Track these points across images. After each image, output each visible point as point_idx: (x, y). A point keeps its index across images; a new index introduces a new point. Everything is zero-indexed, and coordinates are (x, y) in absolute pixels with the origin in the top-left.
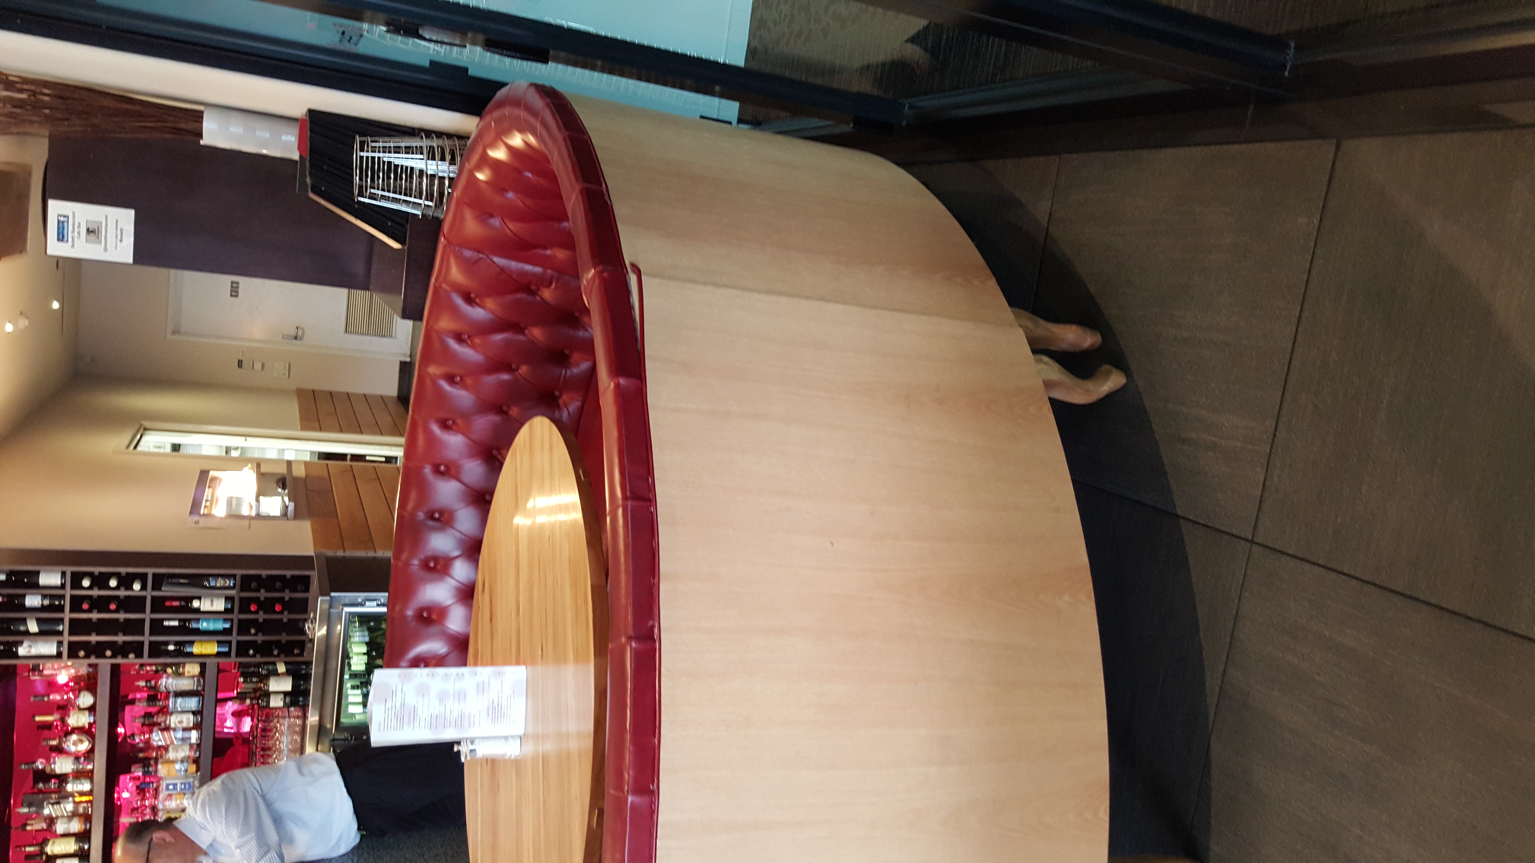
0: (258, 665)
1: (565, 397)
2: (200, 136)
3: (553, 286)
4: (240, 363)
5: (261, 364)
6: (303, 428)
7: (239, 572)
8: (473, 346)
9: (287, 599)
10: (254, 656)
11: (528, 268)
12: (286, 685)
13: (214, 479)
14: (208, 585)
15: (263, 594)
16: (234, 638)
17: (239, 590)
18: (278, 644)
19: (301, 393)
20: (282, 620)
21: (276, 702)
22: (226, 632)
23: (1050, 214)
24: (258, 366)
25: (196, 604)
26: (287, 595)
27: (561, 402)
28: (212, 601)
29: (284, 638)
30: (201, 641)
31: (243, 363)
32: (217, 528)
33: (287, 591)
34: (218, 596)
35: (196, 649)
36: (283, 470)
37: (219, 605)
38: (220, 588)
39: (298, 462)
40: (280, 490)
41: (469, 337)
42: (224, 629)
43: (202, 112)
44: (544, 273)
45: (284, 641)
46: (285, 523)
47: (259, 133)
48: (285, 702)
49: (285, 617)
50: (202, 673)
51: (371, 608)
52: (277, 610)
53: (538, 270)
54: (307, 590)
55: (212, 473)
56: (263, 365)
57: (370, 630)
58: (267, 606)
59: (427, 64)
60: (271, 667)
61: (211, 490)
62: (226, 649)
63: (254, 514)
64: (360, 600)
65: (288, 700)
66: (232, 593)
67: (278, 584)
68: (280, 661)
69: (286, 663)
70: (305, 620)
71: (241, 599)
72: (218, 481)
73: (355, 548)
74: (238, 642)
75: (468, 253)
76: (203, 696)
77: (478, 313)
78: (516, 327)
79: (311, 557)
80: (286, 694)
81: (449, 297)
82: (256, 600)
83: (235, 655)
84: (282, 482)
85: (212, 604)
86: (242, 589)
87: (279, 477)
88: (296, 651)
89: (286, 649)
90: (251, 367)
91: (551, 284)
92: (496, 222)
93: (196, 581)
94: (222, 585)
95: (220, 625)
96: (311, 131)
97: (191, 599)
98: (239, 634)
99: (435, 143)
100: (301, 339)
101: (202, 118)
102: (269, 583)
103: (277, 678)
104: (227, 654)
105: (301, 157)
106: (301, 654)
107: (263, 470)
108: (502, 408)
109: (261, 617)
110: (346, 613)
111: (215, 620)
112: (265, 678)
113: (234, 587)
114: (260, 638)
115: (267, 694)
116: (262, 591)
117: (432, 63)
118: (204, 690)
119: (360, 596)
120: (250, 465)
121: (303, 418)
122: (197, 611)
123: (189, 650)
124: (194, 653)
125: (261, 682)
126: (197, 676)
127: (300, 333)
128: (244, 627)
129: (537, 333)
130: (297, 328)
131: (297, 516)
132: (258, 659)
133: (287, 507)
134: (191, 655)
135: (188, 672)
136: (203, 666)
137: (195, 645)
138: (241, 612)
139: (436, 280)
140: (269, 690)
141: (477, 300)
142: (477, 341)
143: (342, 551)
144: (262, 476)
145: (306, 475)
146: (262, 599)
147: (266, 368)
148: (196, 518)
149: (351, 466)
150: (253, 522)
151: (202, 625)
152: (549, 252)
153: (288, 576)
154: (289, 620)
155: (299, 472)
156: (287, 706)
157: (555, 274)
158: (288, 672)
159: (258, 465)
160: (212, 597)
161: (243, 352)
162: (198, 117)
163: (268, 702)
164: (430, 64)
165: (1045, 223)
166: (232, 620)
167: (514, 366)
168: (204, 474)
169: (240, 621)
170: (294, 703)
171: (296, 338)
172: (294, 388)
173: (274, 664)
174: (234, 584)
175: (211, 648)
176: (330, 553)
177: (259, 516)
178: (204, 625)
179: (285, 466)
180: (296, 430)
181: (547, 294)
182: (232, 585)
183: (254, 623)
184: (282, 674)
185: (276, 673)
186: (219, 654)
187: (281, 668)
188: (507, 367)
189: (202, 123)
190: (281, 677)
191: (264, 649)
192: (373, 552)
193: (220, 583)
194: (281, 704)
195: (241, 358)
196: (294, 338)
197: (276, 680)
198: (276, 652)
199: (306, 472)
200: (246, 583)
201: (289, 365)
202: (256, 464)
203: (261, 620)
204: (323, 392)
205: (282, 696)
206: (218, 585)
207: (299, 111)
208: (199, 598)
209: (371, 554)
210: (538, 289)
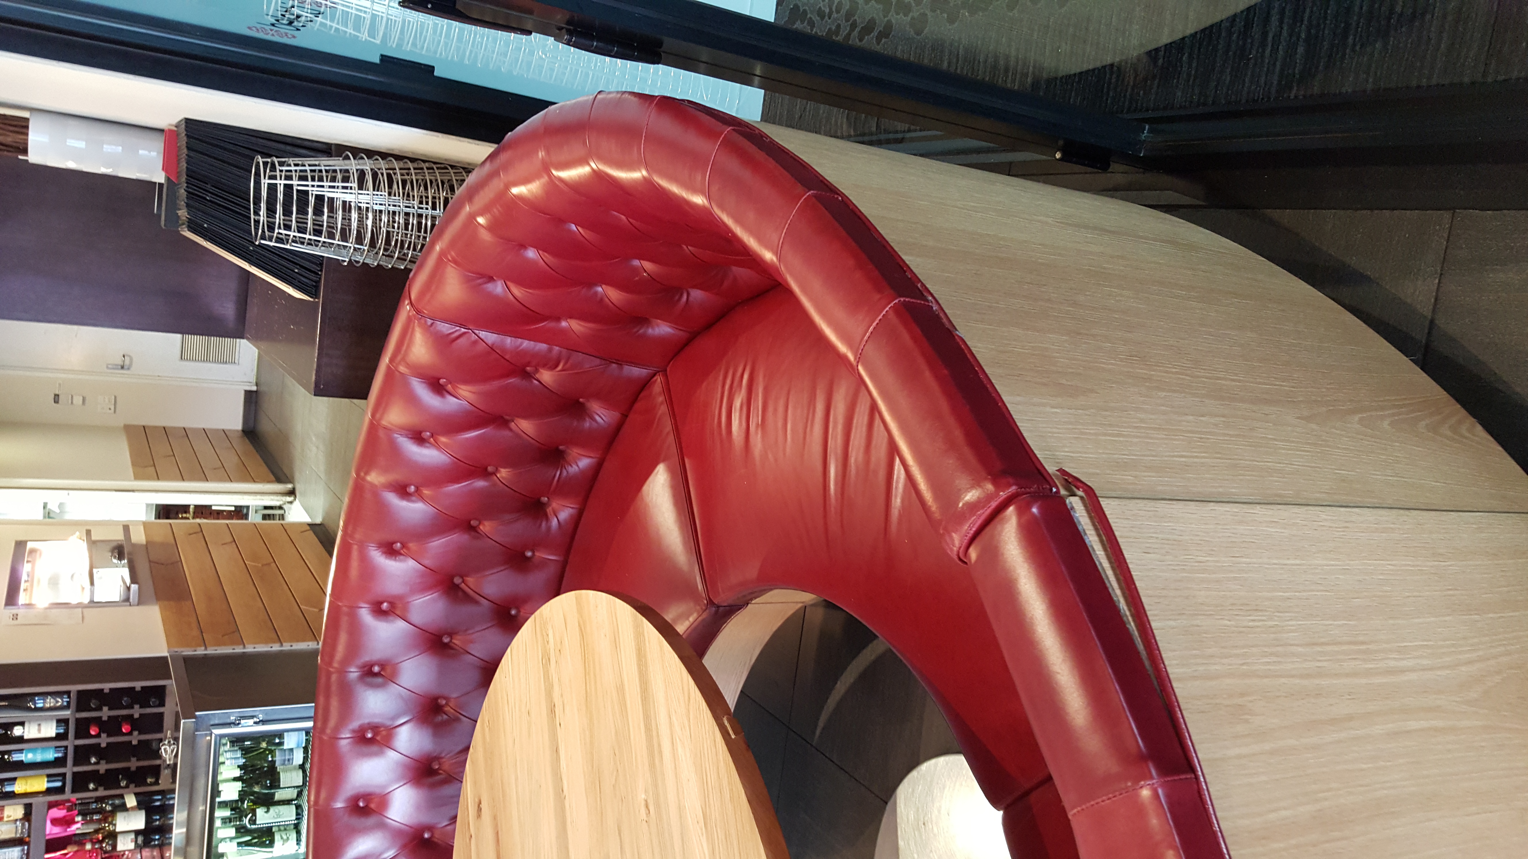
0: (100, 800)
1: (555, 504)
2: (25, 151)
3: (560, 368)
4: (57, 397)
5: (82, 398)
6: (137, 477)
7: (74, 688)
8: (437, 446)
9: (136, 716)
10: (95, 790)
11: (526, 344)
12: (139, 821)
13: (33, 551)
14: (33, 707)
15: (105, 713)
16: (69, 770)
17: (75, 710)
18: (126, 772)
19: (129, 429)
20: (131, 742)
21: (125, 844)
22: (59, 762)
23: (1436, 299)
24: (78, 400)
25: (17, 731)
26: (137, 712)
27: (549, 510)
28: (39, 725)
29: (134, 764)
30: (25, 777)
31: (60, 397)
32: (42, 623)
33: (137, 707)
34: (47, 719)
35: (19, 787)
36: (118, 536)
37: (50, 730)
38: (51, 709)
39: (136, 523)
40: (115, 561)
41: (432, 436)
42: (56, 759)
43: (27, 120)
44: (550, 350)
45: (133, 769)
46: (126, 610)
47: (107, 148)
48: (136, 842)
49: (135, 738)
50: (27, 816)
51: (248, 727)
52: (124, 730)
53: (543, 347)
54: (162, 704)
55: (30, 545)
56: (84, 399)
57: (245, 751)
58: (111, 727)
59: (377, 60)
60: (117, 802)
61: (30, 565)
62: (58, 784)
63: (86, 601)
64: (233, 718)
65: (140, 839)
66: (66, 713)
67: (125, 700)
68: (129, 793)
69: (137, 795)
70: (161, 740)
71: (78, 720)
72: (38, 553)
73: (219, 644)
74: (75, 774)
75: (445, 328)
76: (28, 844)
77: (450, 404)
78: (500, 421)
79: (164, 659)
80: (137, 833)
81: (407, 385)
82: (97, 721)
83: (70, 791)
84: (119, 552)
85: (39, 731)
86: (79, 709)
87: (115, 544)
88: (149, 780)
89: (136, 778)
90: (70, 401)
91: (557, 366)
92: (498, 288)
93: (18, 702)
94: (52, 705)
95: (50, 755)
96: (188, 148)
97: (11, 725)
98: (75, 764)
99: (367, 165)
100: (129, 369)
101: (27, 127)
102: (113, 698)
103: (125, 814)
104: (60, 790)
105: (168, 179)
106: (156, 783)
107: (93, 538)
108: (470, 523)
109: (104, 741)
110: (216, 736)
111: (44, 749)
112: (108, 816)
113: (68, 707)
114: (103, 767)
115: (113, 836)
116: (105, 709)
117: (383, 58)
118: (29, 836)
119: (233, 714)
120: (78, 533)
121: (137, 463)
122: (20, 740)
123: (8, 789)
124: (16, 792)
125: (105, 820)
126: (21, 820)
127: (127, 362)
128: (81, 755)
129: (526, 426)
130: (124, 356)
131: (141, 601)
132: (101, 792)
133: (129, 588)
134: (12, 795)
135: (9, 817)
136: (28, 808)
137: (17, 782)
138: (77, 736)
139: (392, 360)
140: (115, 830)
141: (449, 387)
142: (443, 439)
143: (203, 648)
144: (93, 544)
145: (147, 542)
146: (105, 718)
147: (87, 402)
148: (13, 610)
149: (199, 524)
150: (86, 611)
151: (26, 756)
152: (564, 324)
153: (138, 689)
154: (139, 741)
155: (139, 537)
156: (139, 847)
157: (564, 351)
158: (140, 806)
159: (88, 533)
160: (39, 722)
161: (60, 384)
162: (21, 126)
163: (114, 847)
164: (381, 60)
165: (1427, 311)
166: (66, 747)
167: (490, 469)
168: (20, 545)
169: (77, 748)
170: (147, 843)
171: (122, 367)
172: (122, 425)
173: (122, 796)
174: (68, 703)
175: (40, 784)
176: (188, 652)
177: (93, 604)
178: (28, 757)
179: (121, 530)
180: (131, 481)
181: (546, 376)
182: (65, 704)
183: (94, 749)
184: (133, 808)
185: (123, 808)
186: (49, 791)
187: (131, 801)
188: (483, 472)
189: (27, 134)
190: (130, 812)
191: (108, 780)
192: (242, 646)
193: (50, 702)
194: (132, 846)
195: (57, 393)
196: (120, 367)
197: (125, 817)
198: (123, 783)
199: (146, 538)
200: (84, 700)
201: (115, 397)
202: (85, 532)
203: (103, 745)
204: (156, 427)
205: (133, 836)
206: (48, 705)
207: (168, 119)
208: (22, 724)
209: (239, 650)
210: (537, 371)
